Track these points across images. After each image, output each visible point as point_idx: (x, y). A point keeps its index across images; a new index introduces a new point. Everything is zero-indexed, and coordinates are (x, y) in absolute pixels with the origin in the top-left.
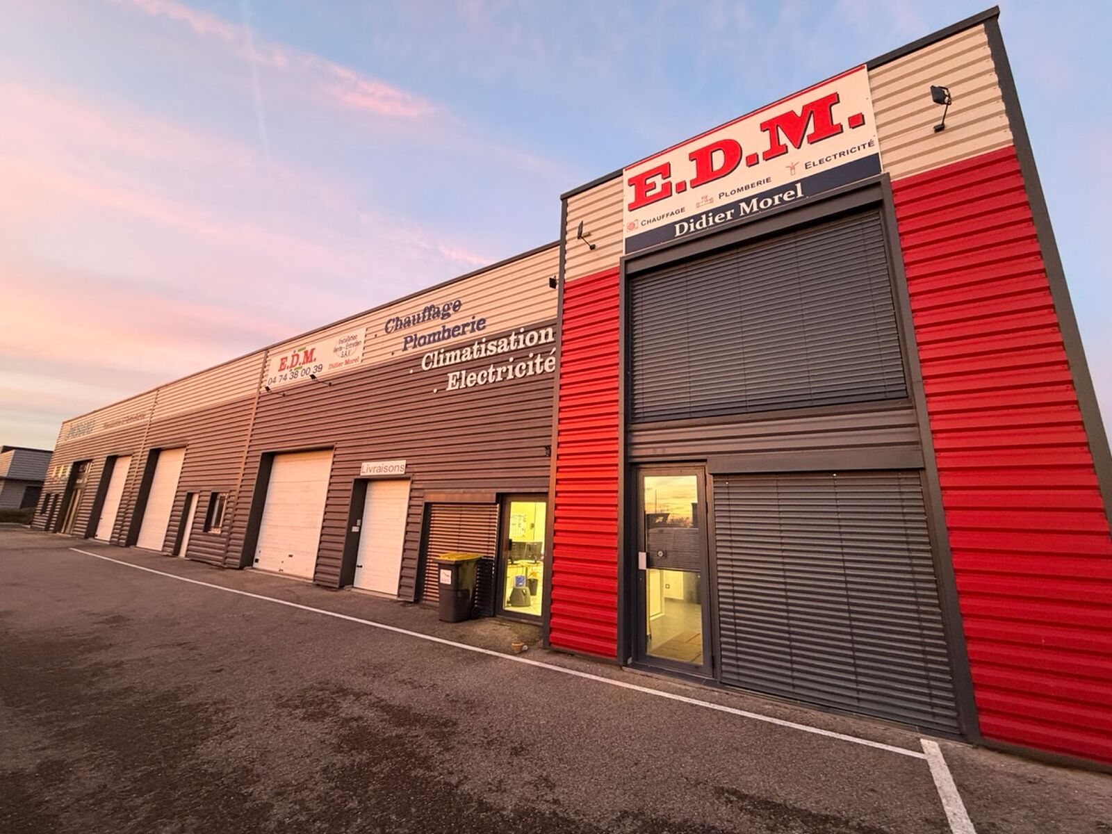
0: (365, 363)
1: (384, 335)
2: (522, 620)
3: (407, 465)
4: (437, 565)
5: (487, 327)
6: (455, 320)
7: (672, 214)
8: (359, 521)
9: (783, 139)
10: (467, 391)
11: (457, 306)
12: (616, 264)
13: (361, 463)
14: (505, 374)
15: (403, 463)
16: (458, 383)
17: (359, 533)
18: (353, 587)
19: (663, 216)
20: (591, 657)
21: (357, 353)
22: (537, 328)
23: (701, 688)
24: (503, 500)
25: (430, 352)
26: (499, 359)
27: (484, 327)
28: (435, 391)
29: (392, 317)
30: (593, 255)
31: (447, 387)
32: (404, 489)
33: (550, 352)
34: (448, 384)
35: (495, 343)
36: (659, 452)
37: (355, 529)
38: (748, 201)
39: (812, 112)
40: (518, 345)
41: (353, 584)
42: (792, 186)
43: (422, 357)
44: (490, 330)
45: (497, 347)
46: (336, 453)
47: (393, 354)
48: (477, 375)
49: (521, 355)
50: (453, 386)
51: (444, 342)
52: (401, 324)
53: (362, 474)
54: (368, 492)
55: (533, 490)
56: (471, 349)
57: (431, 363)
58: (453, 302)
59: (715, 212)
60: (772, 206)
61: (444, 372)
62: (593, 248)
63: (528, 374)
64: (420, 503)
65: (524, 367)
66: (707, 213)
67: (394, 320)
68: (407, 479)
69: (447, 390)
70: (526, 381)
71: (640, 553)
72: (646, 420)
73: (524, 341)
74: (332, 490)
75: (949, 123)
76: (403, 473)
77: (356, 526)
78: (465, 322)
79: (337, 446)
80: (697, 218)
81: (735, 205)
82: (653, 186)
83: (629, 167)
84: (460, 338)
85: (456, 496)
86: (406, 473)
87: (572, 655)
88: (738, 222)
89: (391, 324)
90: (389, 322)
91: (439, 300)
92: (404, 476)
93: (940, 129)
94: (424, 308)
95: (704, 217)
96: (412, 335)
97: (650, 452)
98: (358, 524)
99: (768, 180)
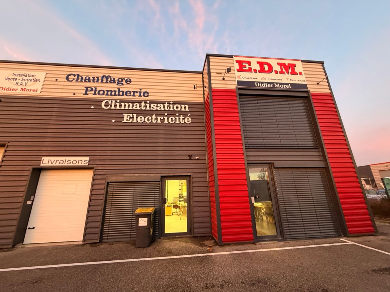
0: (43, 94)
1: (65, 82)
7: (253, 78)
8: (32, 197)
9: (284, 70)
11: (128, 81)
12: (234, 88)
13: (42, 157)
15: (87, 159)
16: (131, 120)
18: (23, 244)
19: (250, 78)
21: (38, 86)
25: (109, 100)
26: (158, 113)
27: (148, 96)
28: (113, 121)
29: (74, 73)
30: (223, 82)
31: (123, 121)
33: (188, 115)
34: (124, 119)
35: (156, 105)
37: (29, 203)
39: (290, 66)
41: (23, 242)
43: (103, 101)
46: (8, 149)
47: (74, 94)
50: (127, 120)
51: (119, 97)
52: (79, 78)
53: (41, 165)
54: (40, 177)
57: (110, 106)
58: (126, 79)
60: (283, 88)
61: (121, 112)
62: (224, 79)
64: (104, 182)
67: (75, 75)
68: (91, 168)
71: (252, 197)
73: (173, 107)
76: (87, 165)
77: (30, 200)
78: (135, 91)
80: (262, 83)
81: (273, 83)
82: (245, 67)
83: (236, 56)
84: (131, 97)
88: (274, 89)
89: (72, 77)
90: (70, 75)
91: (116, 74)
92: (87, 167)
93: (318, 84)
94: (102, 75)
96: (93, 88)
98: (32, 199)
99: (281, 80)
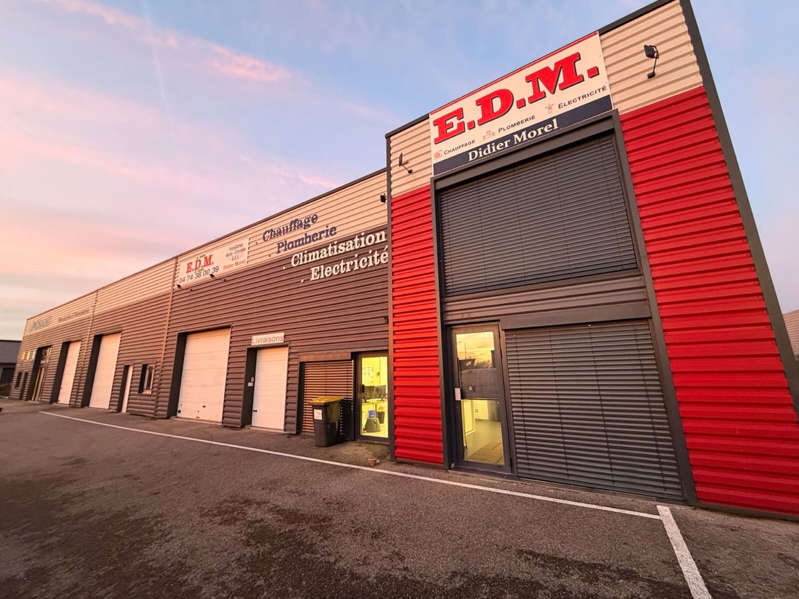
0: (250, 263)
1: (262, 243)
2: (375, 442)
3: (285, 336)
4: (311, 406)
5: (337, 233)
6: (313, 229)
7: (466, 145)
8: (252, 378)
9: (542, 88)
10: (325, 280)
11: (314, 219)
12: (427, 183)
13: (251, 337)
14: (352, 266)
15: (282, 334)
16: (319, 275)
17: (253, 387)
18: (251, 426)
19: (460, 147)
20: (425, 465)
21: (244, 256)
22: (374, 231)
23: (504, 481)
24: (356, 357)
25: (297, 253)
26: (348, 256)
27: (335, 233)
28: (302, 281)
29: (267, 229)
30: (411, 177)
31: (311, 278)
32: (284, 353)
33: (384, 248)
34: (311, 276)
35: (344, 244)
36: (466, 316)
37: (250, 384)
38: (519, 133)
39: (561, 67)
40: (361, 245)
41: (251, 423)
42: (550, 121)
43: (292, 257)
44: (339, 235)
45: (345, 247)
46: (233, 330)
47: (270, 256)
48: (332, 268)
49: (363, 252)
50: (315, 277)
51: (307, 245)
52: (274, 234)
53: (252, 344)
54: (257, 357)
55: (378, 349)
56: (327, 249)
57: (298, 261)
58: (312, 216)
59: (497, 142)
60: (537, 136)
61: (308, 267)
62: (410, 172)
63: (369, 266)
64: (296, 363)
65: (366, 261)
66: (490, 143)
67: (269, 231)
68: (287, 346)
69: (311, 280)
70: (368, 270)
71: (456, 389)
72: (455, 294)
73: (365, 241)
74: (232, 357)
75: (658, 71)
76: (283, 342)
77: (250, 382)
78: (321, 230)
79: (233, 325)
80: (484, 147)
81: (510, 136)
82: (451, 125)
83: (432, 113)
84: (318, 242)
85: (322, 356)
86: (284, 342)
87: (412, 464)
88: (513, 149)
89: (267, 234)
90: (265, 233)
91: (301, 215)
92: (284, 344)
93: (652, 76)
94: (290, 222)
95: (489, 146)
96: (283, 241)
97: (459, 317)
98: (252, 380)
99: (533, 118)
